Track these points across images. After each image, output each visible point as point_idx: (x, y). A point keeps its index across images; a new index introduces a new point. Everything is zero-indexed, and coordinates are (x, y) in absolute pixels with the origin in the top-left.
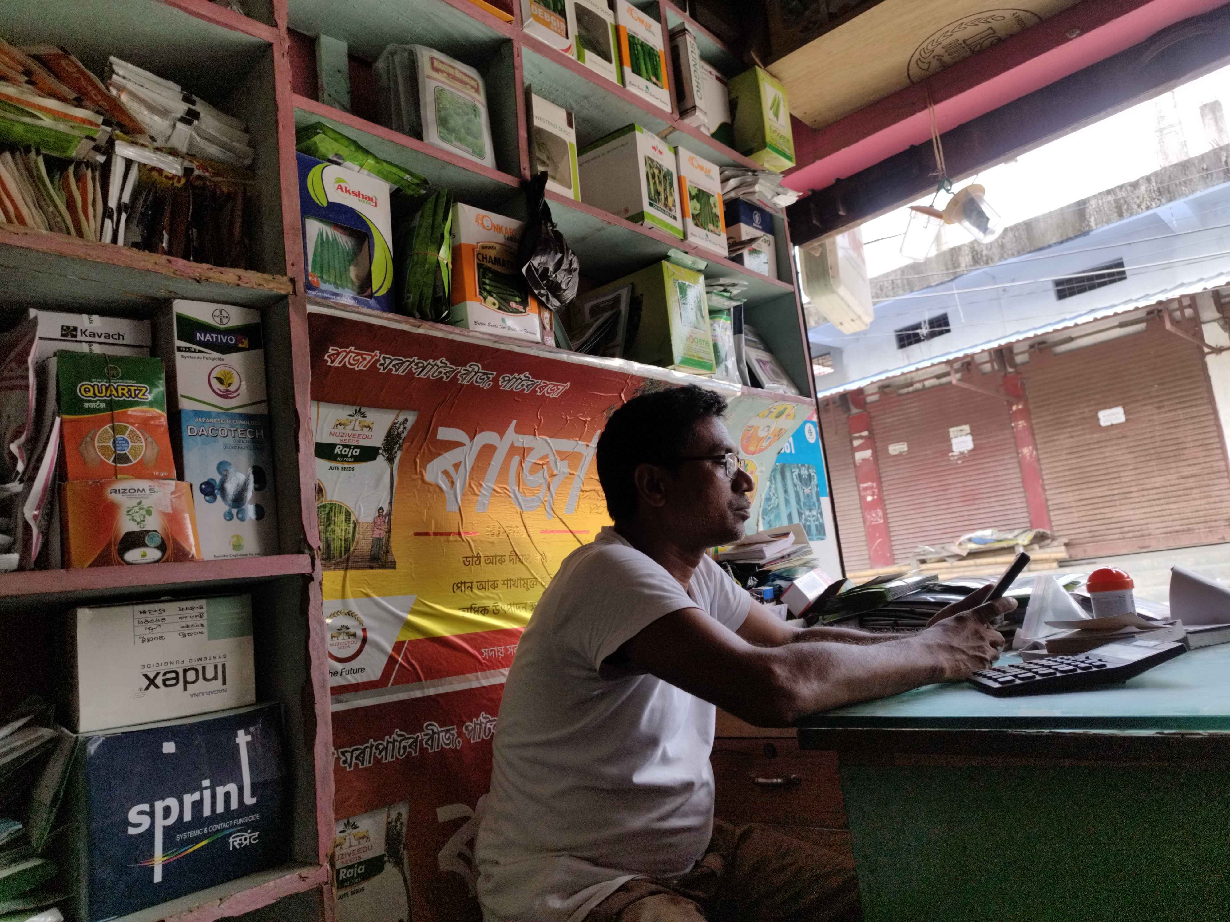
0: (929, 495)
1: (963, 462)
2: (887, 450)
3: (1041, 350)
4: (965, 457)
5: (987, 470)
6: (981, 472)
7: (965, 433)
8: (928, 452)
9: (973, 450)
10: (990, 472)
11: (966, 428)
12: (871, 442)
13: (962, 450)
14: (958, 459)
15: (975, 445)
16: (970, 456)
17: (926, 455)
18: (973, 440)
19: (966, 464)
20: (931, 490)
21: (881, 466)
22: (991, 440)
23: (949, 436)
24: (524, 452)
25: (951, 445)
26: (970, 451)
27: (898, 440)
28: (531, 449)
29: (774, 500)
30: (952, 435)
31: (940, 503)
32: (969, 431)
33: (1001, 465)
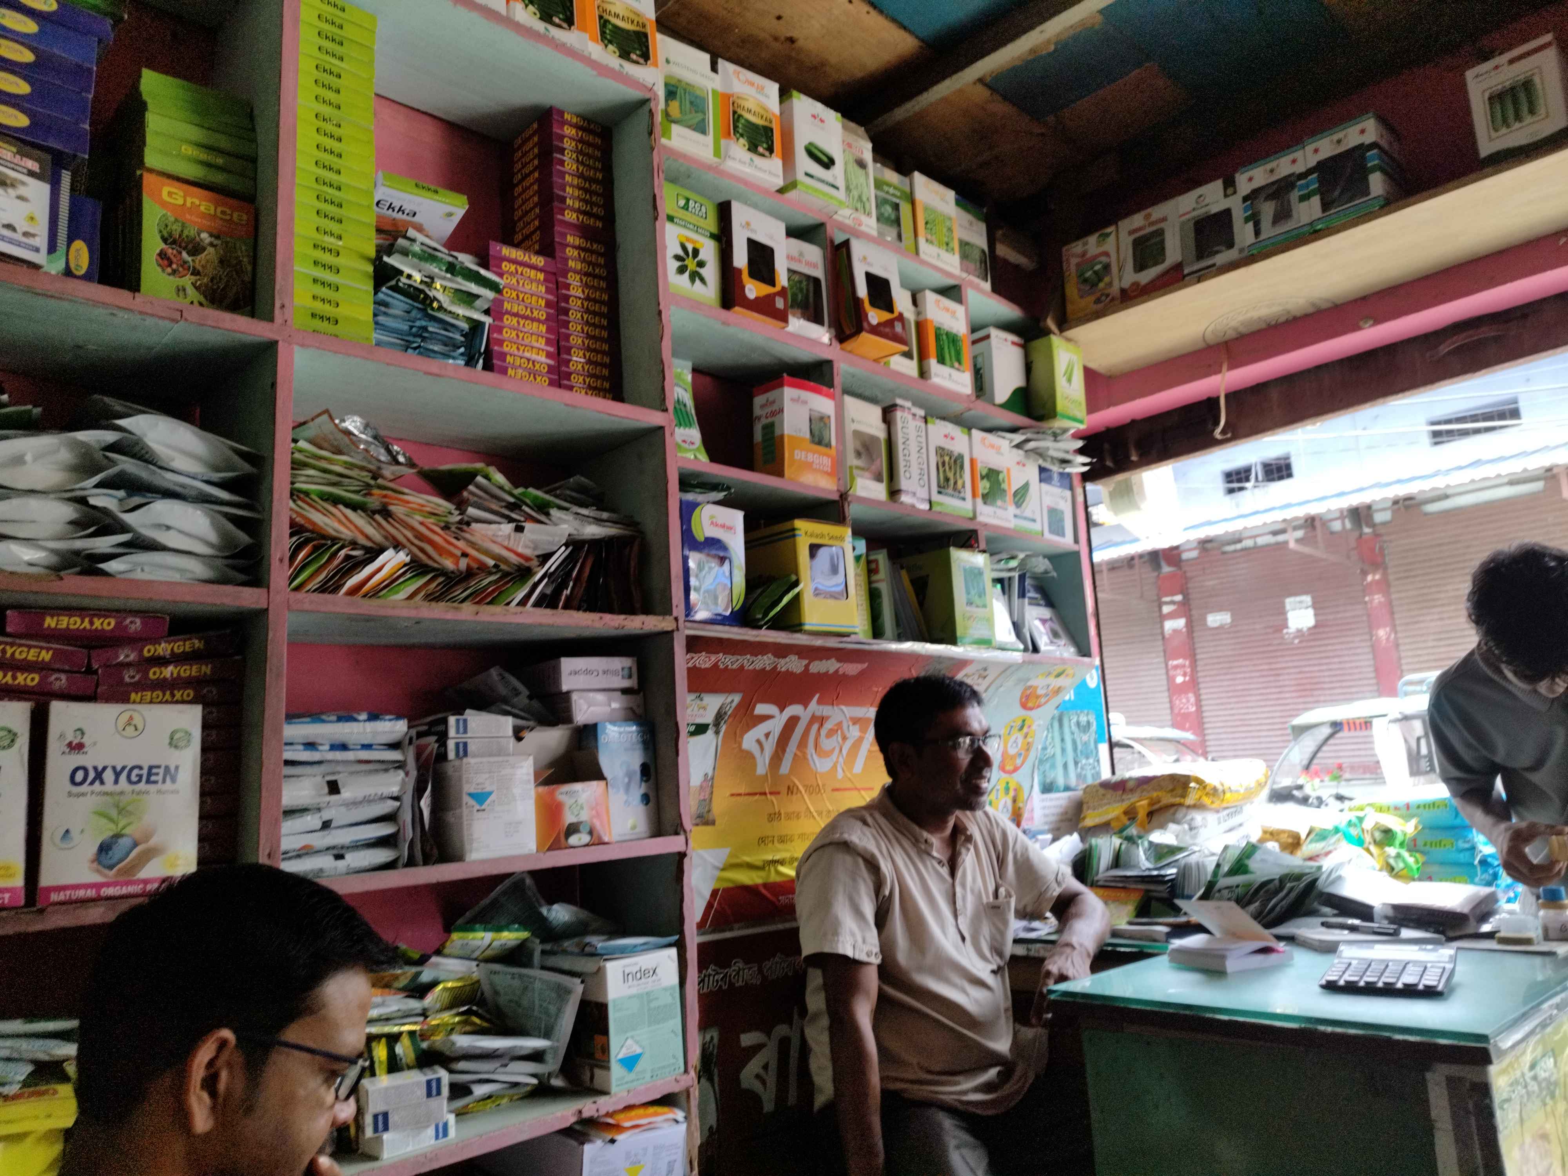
0: (1255, 680)
1: (1300, 642)
2: (1205, 619)
3: (1407, 507)
4: (1303, 635)
5: (1331, 654)
6: (1323, 655)
7: (1304, 605)
8: (1257, 626)
9: (1315, 627)
10: (1334, 657)
11: (1307, 599)
12: (1185, 609)
13: (1300, 627)
14: (1295, 637)
15: (1317, 621)
16: (1310, 634)
17: (1254, 630)
18: (1316, 615)
19: (1304, 644)
20: (1257, 674)
21: (1196, 640)
22: (1339, 616)
23: (1284, 607)
24: (822, 720)
25: (1286, 619)
26: (1310, 629)
27: (1220, 609)
28: (828, 718)
29: (1050, 751)
30: (1288, 607)
31: (1268, 691)
32: (1310, 603)
33: (1350, 648)
